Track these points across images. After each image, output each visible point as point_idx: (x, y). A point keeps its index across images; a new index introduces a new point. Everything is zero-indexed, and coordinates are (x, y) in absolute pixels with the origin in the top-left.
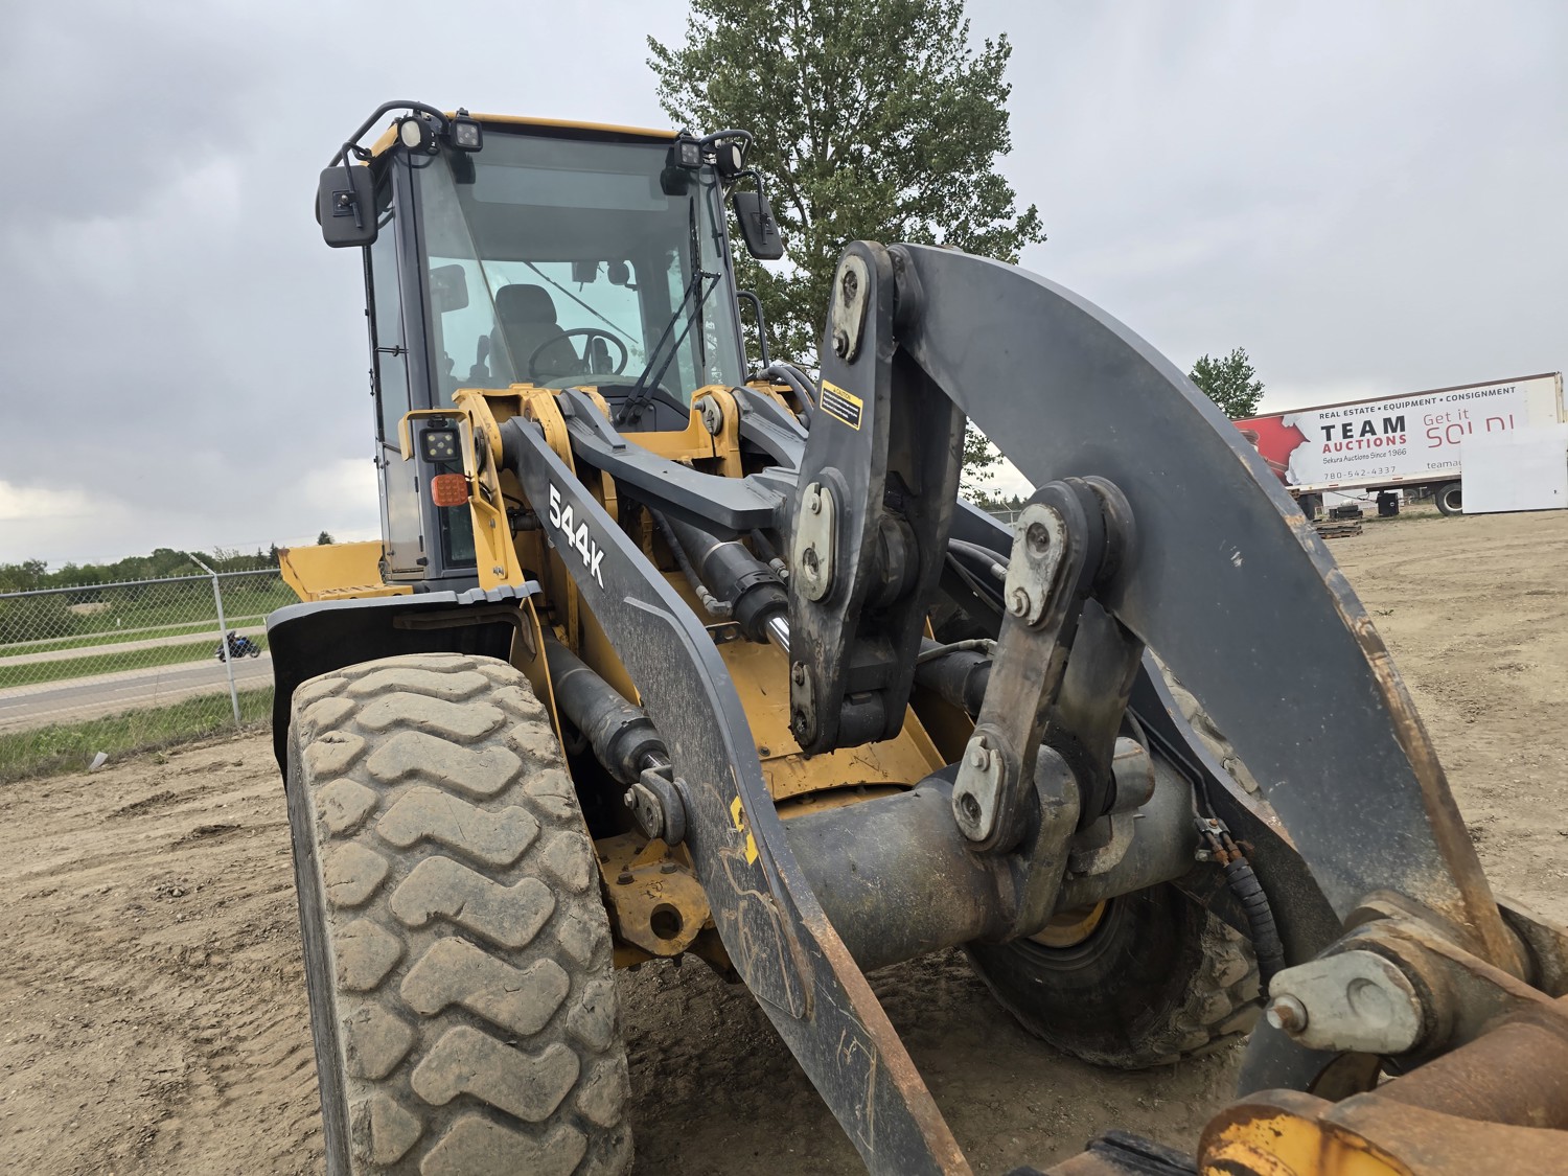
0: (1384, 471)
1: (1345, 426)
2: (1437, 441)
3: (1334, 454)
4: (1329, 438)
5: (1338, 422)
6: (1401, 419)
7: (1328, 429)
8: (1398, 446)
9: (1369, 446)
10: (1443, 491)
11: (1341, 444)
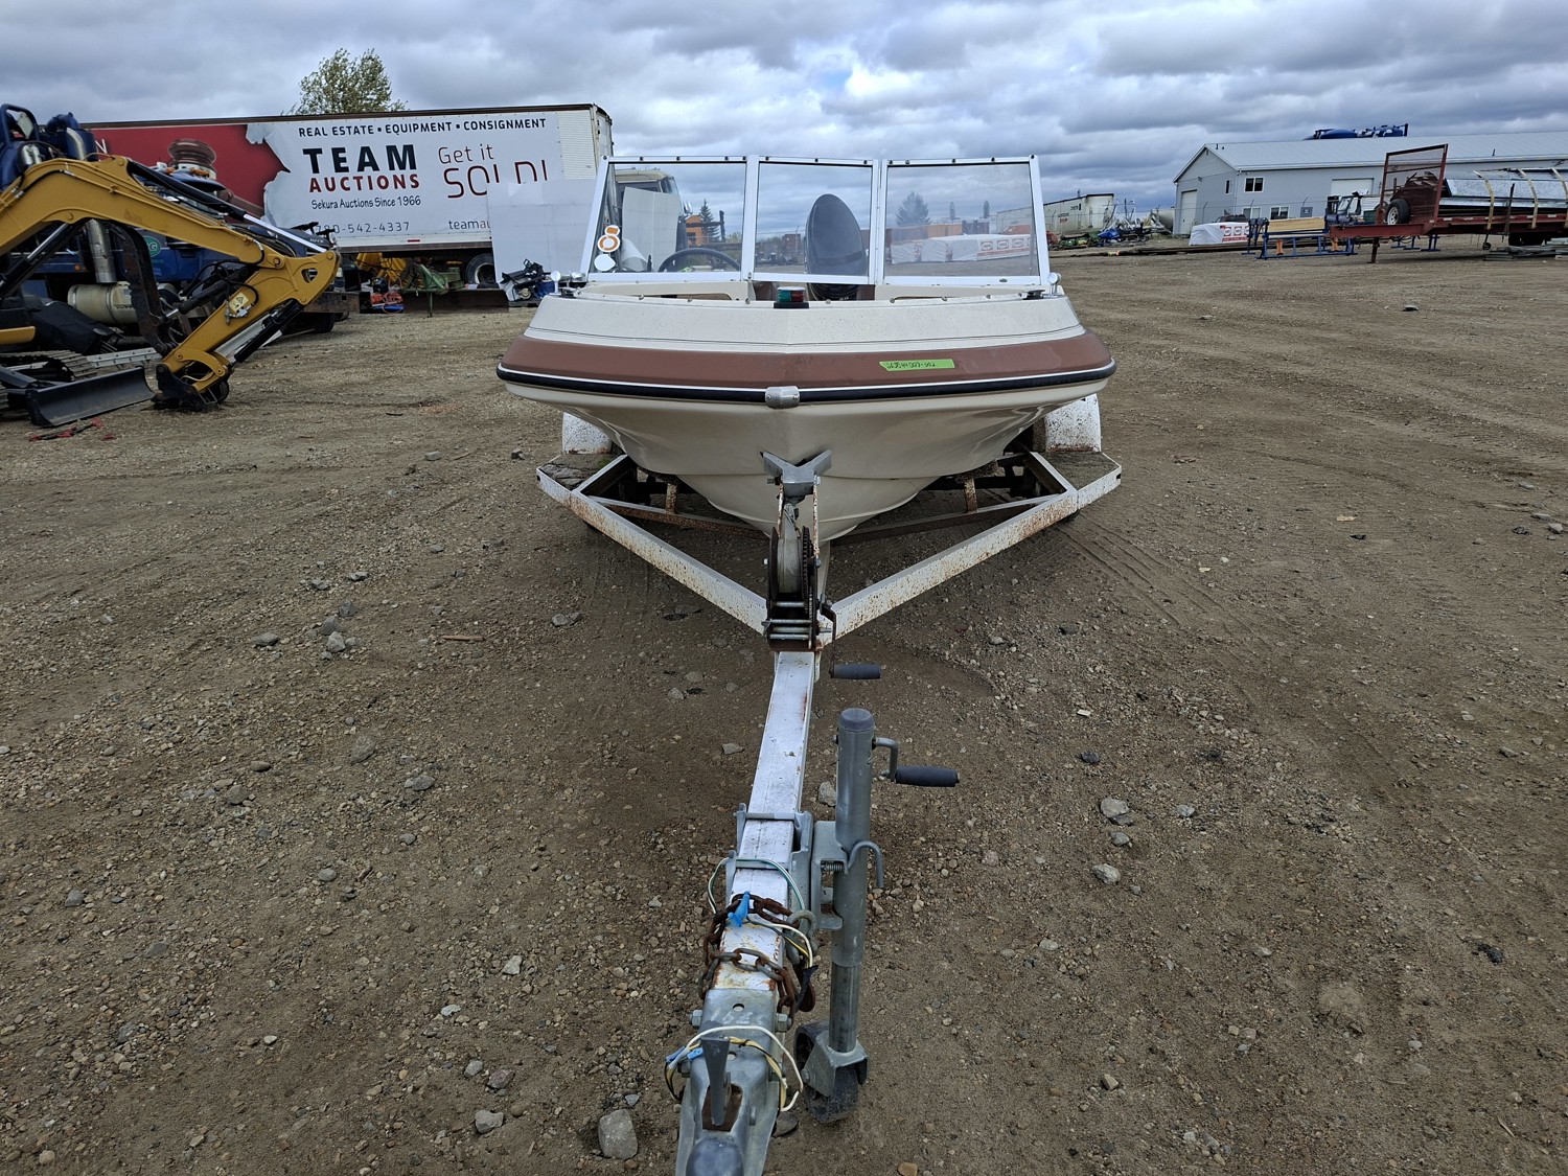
0: (395, 226)
1: (336, 151)
2: (456, 190)
3: (324, 195)
4: (316, 170)
5: (327, 144)
6: (409, 149)
7: (313, 153)
8: (409, 191)
9: (371, 188)
10: (472, 263)
11: (333, 179)
